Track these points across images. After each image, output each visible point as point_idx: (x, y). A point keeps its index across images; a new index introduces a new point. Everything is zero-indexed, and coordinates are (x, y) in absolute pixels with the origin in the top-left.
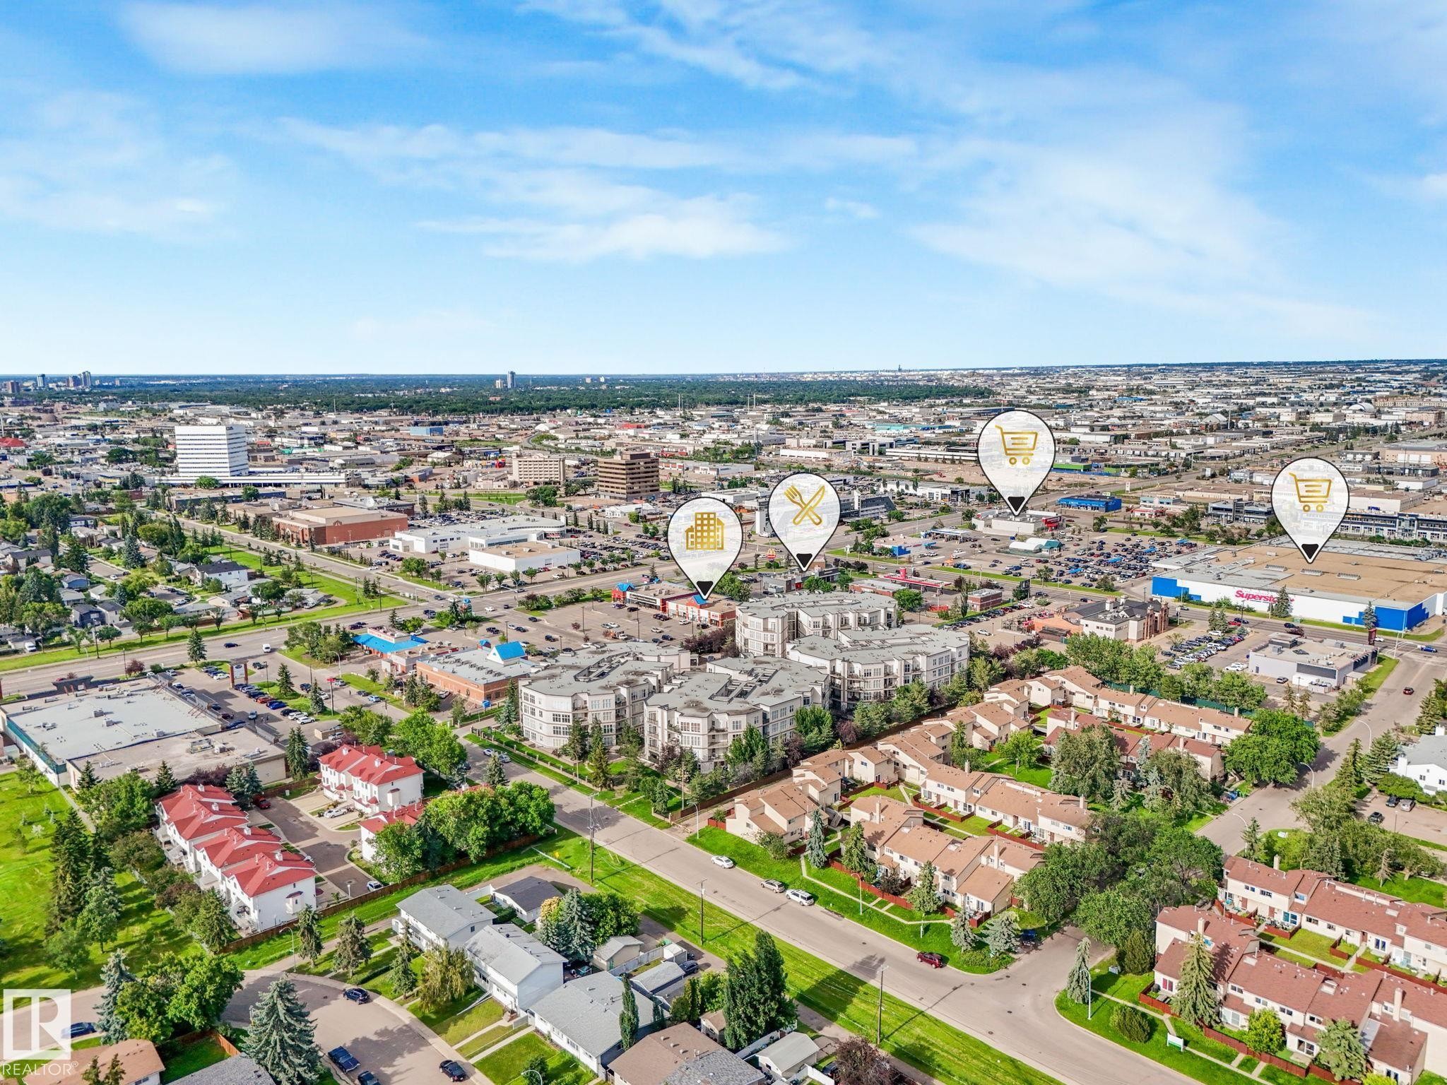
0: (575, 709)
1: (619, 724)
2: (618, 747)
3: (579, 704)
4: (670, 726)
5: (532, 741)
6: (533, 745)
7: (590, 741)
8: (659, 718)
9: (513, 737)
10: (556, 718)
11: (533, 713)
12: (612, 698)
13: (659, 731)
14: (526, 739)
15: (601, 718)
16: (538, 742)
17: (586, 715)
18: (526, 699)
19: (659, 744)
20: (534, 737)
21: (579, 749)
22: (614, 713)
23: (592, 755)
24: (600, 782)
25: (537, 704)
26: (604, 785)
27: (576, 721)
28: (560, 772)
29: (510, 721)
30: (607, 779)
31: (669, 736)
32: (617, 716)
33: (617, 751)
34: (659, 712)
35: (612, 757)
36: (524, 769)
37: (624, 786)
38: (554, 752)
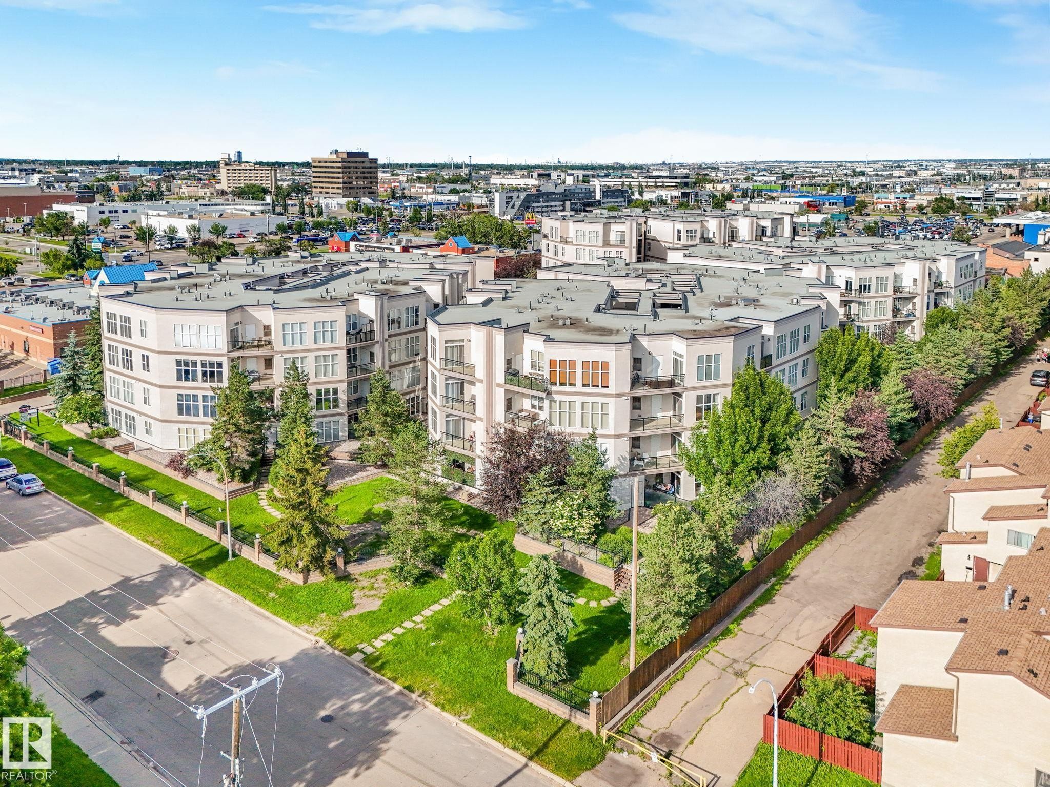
0: (235, 342)
1: (354, 387)
2: (355, 445)
3: (250, 333)
4: (512, 373)
5: (126, 436)
6: (127, 448)
7: (276, 430)
8: (475, 356)
9: (80, 430)
10: (185, 372)
11: (129, 364)
12: (339, 316)
13: (477, 391)
14: (114, 434)
15: (308, 366)
16: (140, 438)
17: (269, 362)
18: (112, 328)
19: (478, 430)
20: (132, 427)
21: (241, 454)
22: (342, 356)
23: (280, 468)
24: (303, 552)
25: (136, 338)
26: (317, 561)
27: (239, 375)
28: (179, 517)
29: (76, 389)
30: (324, 542)
31: (509, 403)
32: (351, 367)
33: (354, 456)
34: (476, 337)
35: (339, 472)
36: (81, 514)
37: (383, 562)
38: (175, 463)
